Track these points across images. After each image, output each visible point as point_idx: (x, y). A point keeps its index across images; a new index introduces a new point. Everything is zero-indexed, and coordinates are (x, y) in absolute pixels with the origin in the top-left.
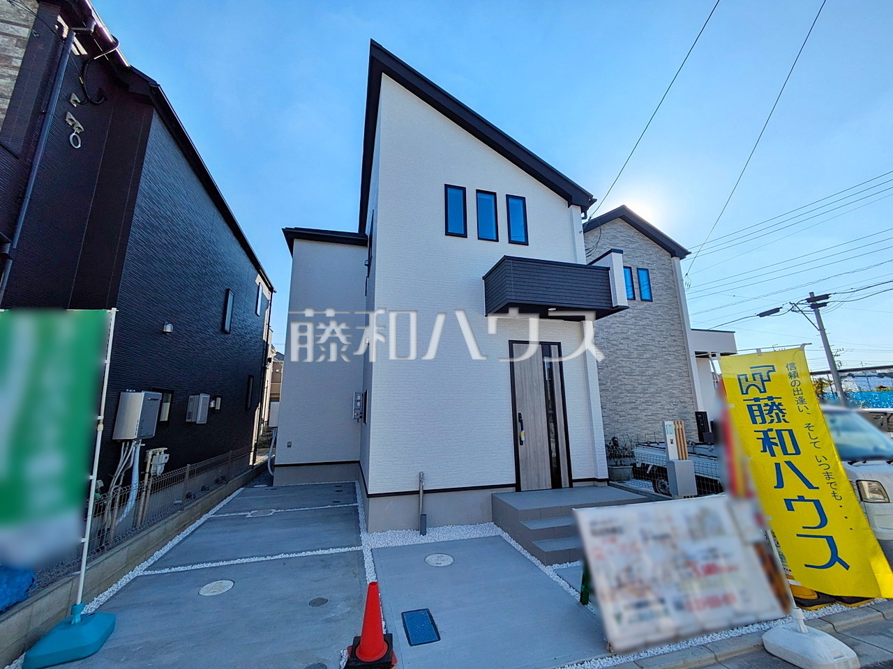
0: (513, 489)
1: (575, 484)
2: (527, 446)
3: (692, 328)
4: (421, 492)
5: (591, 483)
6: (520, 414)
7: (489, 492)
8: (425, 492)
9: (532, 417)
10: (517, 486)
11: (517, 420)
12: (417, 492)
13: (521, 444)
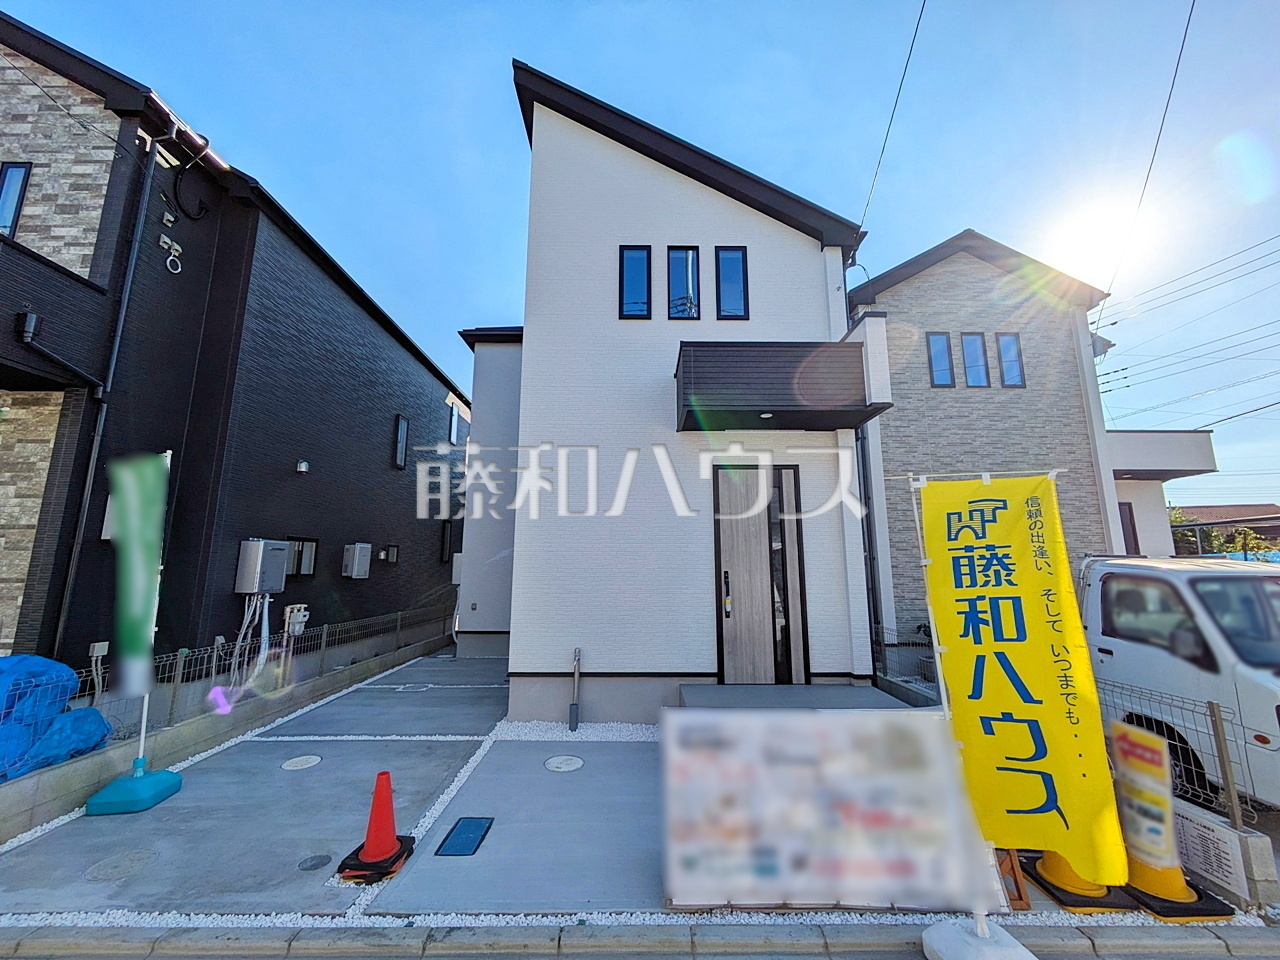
0: (714, 680)
1: (815, 680)
2: (738, 620)
3: (1107, 429)
4: (577, 675)
5: (844, 680)
6: (726, 573)
7: (676, 681)
8: (582, 675)
9: (747, 578)
10: (720, 675)
11: (722, 583)
12: (571, 675)
13: (728, 616)
